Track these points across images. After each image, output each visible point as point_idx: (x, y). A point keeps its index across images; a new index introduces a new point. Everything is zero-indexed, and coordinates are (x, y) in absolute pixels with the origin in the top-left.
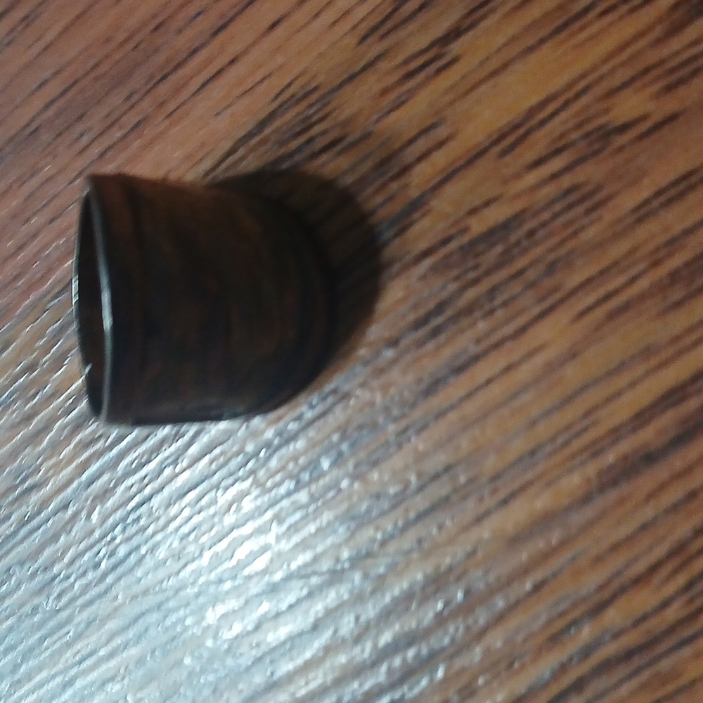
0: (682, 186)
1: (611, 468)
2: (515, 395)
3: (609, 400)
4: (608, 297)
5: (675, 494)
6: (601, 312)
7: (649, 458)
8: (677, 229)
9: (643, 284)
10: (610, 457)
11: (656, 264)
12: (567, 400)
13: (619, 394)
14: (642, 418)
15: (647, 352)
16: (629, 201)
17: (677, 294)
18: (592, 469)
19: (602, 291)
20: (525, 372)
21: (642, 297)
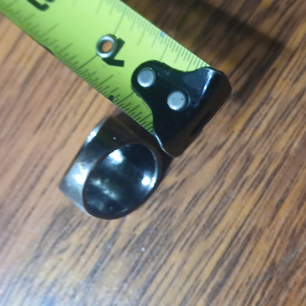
0: (195, 199)
1: (210, 293)
2: (171, 283)
3: (201, 272)
4: (188, 240)
5: (233, 293)
6: (187, 246)
7: (220, 285)
8: (199, 212)
9: (197, 232)
10: (209, 290)
11: (197, 225)
12: (189, 277)
13: (203, 269)
14: (213, 274)
15: (206, 252)
16: (182, 209)
17: (207, 232)
18: (205, 296)
19: (185, 239)
20: (172, 274)
21: (198, 237)
